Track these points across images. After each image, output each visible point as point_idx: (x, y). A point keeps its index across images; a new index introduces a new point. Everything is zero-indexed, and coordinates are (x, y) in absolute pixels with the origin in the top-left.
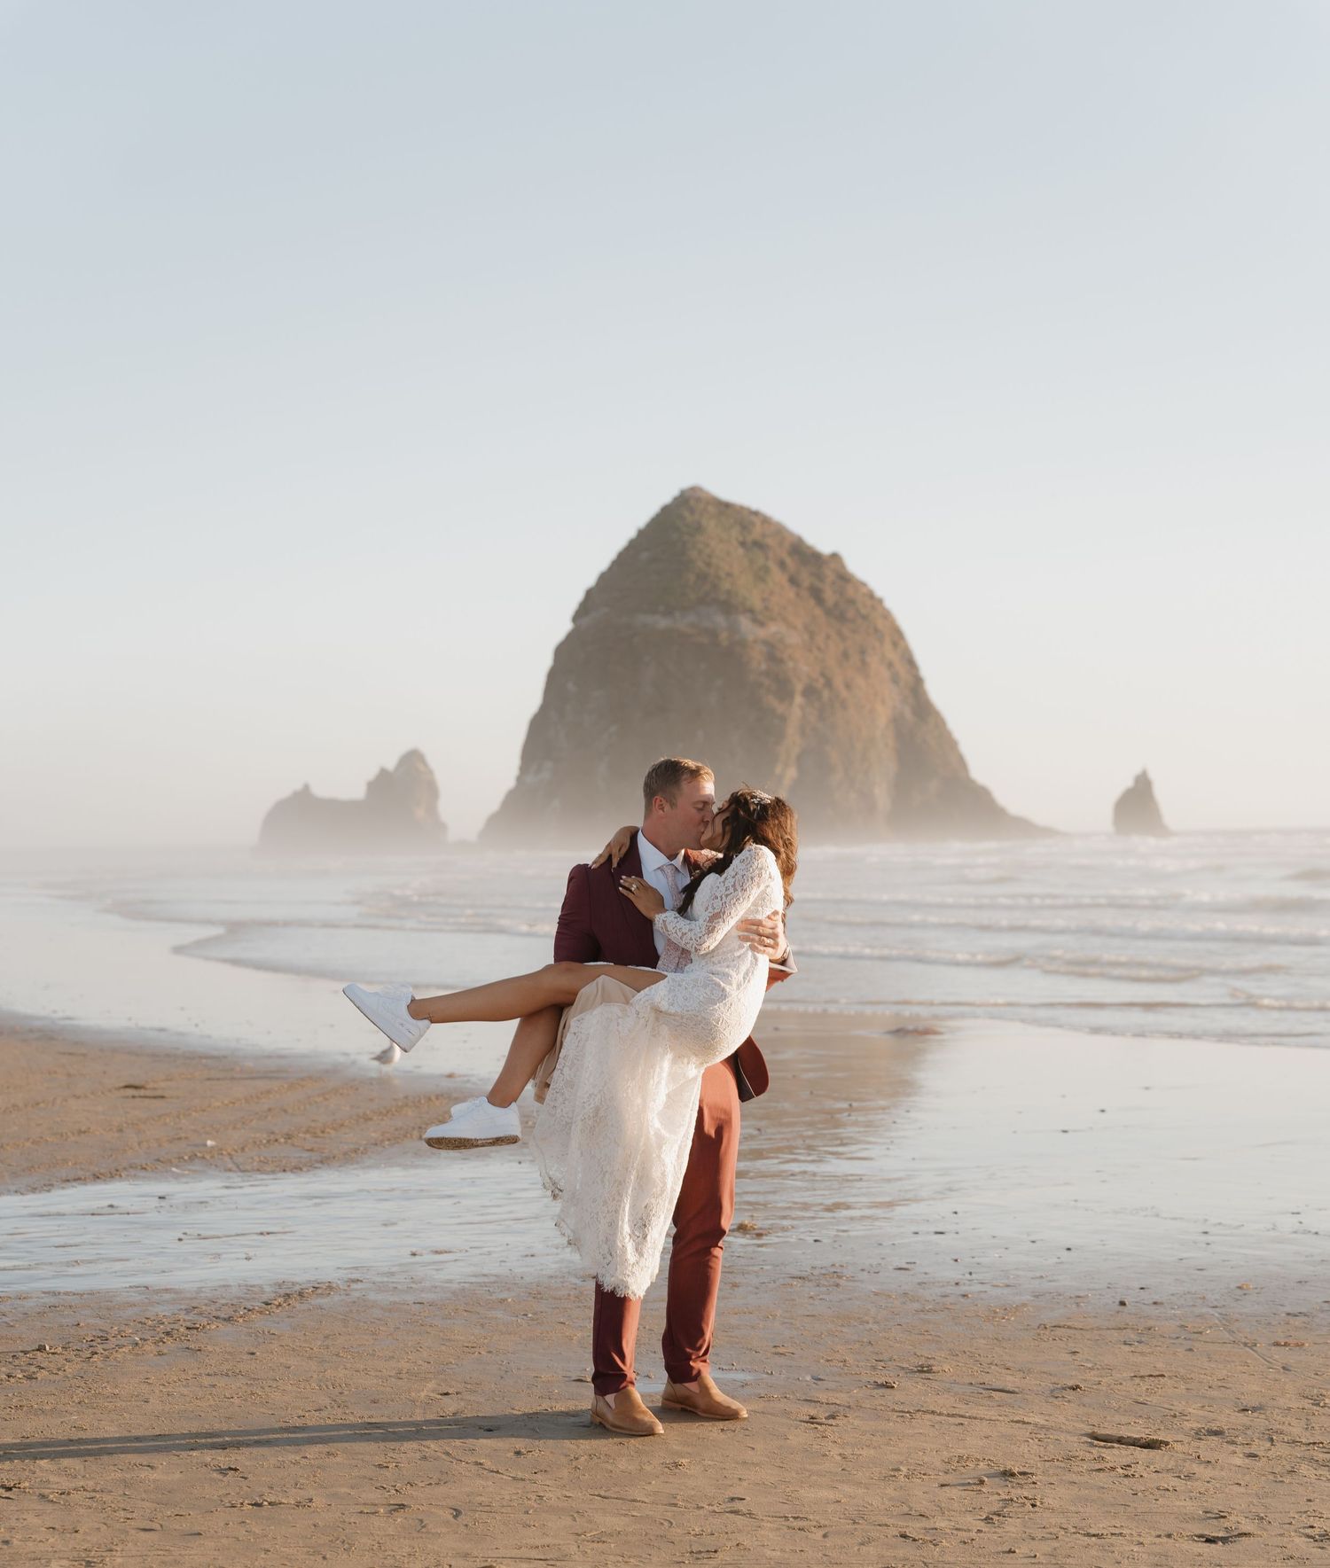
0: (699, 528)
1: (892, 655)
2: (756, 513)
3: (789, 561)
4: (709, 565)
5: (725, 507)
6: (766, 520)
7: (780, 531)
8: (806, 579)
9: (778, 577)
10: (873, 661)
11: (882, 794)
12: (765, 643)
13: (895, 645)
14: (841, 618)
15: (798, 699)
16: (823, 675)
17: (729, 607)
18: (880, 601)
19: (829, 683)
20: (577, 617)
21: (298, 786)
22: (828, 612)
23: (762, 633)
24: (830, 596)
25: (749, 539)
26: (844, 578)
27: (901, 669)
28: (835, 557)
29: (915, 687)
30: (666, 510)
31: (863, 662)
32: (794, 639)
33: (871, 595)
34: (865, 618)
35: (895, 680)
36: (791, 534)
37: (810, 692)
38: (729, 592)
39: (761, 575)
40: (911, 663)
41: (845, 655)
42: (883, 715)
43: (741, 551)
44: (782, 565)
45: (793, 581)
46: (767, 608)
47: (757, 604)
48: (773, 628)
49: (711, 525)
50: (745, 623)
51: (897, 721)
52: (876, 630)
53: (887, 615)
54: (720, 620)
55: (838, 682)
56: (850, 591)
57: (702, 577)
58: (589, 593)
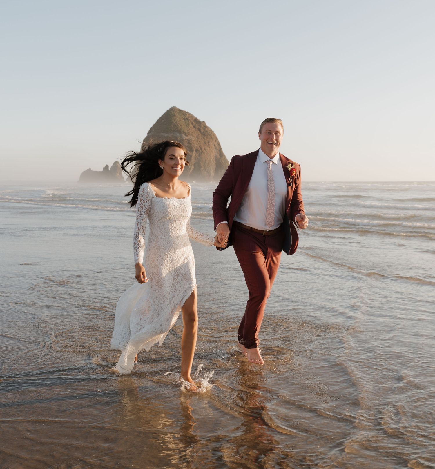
0: (175, 115)
1: (216, 143)
2: (187, 112)
3: (194, 123)
4: (176, 123)
5: (180, 111)
6: (189, 114)
7: (192, 116)
8: (197, 127)
9: (191, 126)
10: (211, 144)
11: (212, 172)
12: (188, 140)
13: (216, 141)
14: (205, 135)
15: (194, 152)
16: (200, 147)
17: (180, 132)
18: (213, 132)
19: (201, 149)
20: (148, 134)
21: (88, 168)
22: (202, 134)
23: (187, 138)
24: (202, 130)
25: (185, 118)
26: (205, 127)
27: (217, 147)
28: (204, 122)
29: (220, 150)
30: (168, 111)
31: (209, 144)
32: (194, 139)
33: (211, 130)
34: (209, 135)
35: (216, 148)
36: (194, 117)
37: (197, 150)
38: (180, 129)
39: (188, 125)
40: (219, 145)
41: (205, 143)
42: (213, 156)
43: (183, 120)
44: (192, 123)
45: (194, 127)
46: (188, 133)
47: (186, 132)
48: (189, 137)
49: (177, 115)
50: (184, 136)
51: (216, 157)
52: (212, 138)
53: (214, 135)
54: (178, 135)
55: (203, 148)
56: (206, 129)
57: (175, 125)
58: (151, 128)
